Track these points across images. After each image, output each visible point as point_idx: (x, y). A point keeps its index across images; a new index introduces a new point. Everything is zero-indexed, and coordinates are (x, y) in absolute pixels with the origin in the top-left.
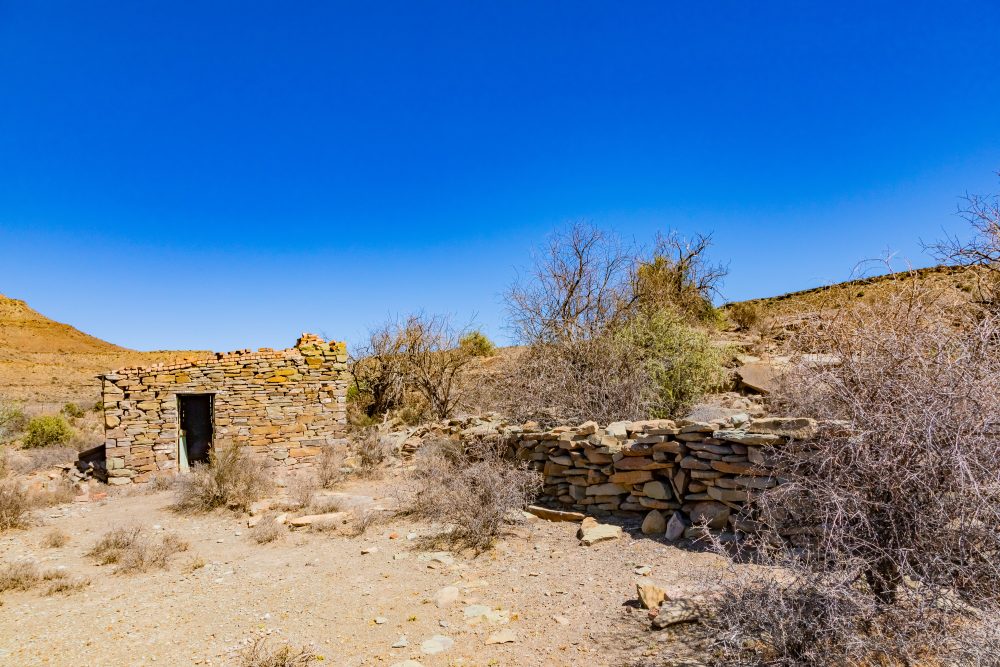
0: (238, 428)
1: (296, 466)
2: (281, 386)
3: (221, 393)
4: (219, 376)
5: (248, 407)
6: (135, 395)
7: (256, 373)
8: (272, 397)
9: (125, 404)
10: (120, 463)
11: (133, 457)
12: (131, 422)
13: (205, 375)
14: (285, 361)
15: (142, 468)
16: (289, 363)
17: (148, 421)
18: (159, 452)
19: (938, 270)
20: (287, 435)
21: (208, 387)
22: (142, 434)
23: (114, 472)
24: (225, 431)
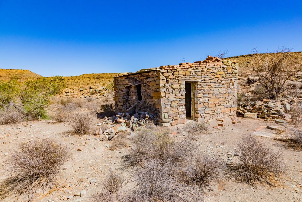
0: (205, 99)
1: (223, 117)
2: (219, 79)
3: (200, 82)
4: (200, 73)
5: (208, 89)
6: (171, 81)
7: (211, 73)
8: (216, 85)
9: (167, 85)
10: (166, 115)
11: (171, 112)
12: (170, 95)
13: (195, 72)
14: (221, 67)
15: (175, 118)
16: (222, 68)
17: (176, 94)
18: (180, 110)
19: (256, 54)
20: (220, 103)
21: (196, 78)
22: (174, 101)
23: (165, 120)
24: (201, 100)
